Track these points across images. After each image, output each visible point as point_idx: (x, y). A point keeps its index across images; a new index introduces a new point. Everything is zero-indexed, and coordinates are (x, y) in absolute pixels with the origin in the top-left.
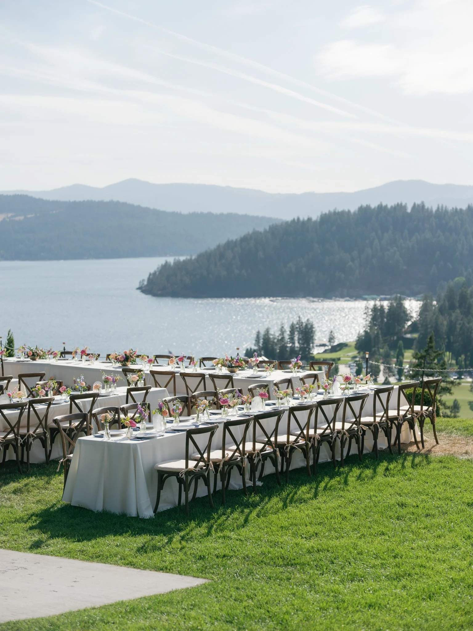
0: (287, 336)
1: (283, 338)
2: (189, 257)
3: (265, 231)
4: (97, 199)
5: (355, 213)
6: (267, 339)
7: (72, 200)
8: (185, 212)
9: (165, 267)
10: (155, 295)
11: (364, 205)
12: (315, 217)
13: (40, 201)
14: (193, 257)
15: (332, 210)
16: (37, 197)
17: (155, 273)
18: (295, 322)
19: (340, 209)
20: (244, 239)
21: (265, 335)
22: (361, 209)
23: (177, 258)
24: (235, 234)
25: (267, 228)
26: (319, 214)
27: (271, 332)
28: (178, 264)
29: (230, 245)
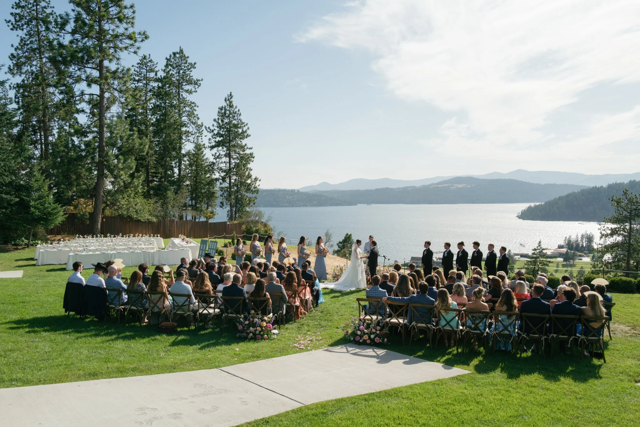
0: (579, 239)
1: (577, 240)
2: (541, 203)
3: (578, 192)
4: (502, 178)
5: (627, 183)
6: (569, 241)
7: (492, 179)
8: (543, 183)
9: (530, 208)
10: (524, 219)
11: (633, 180)
12: (605, 185)
13: (478, 179)
14: (543, 203)
15: (614, 182)
16: (476, 177)
17: (525, 210)
18: (584, 233)
19: (618, 182)
20: (568, 196)
21: (569, 238)
22: (630, 182)
23: (535, 203)
24: (564, 193)
25: (579, 191)
26: (607, 184)
27: (572, 237)
28: (535, 206)
29: (560, 198)
